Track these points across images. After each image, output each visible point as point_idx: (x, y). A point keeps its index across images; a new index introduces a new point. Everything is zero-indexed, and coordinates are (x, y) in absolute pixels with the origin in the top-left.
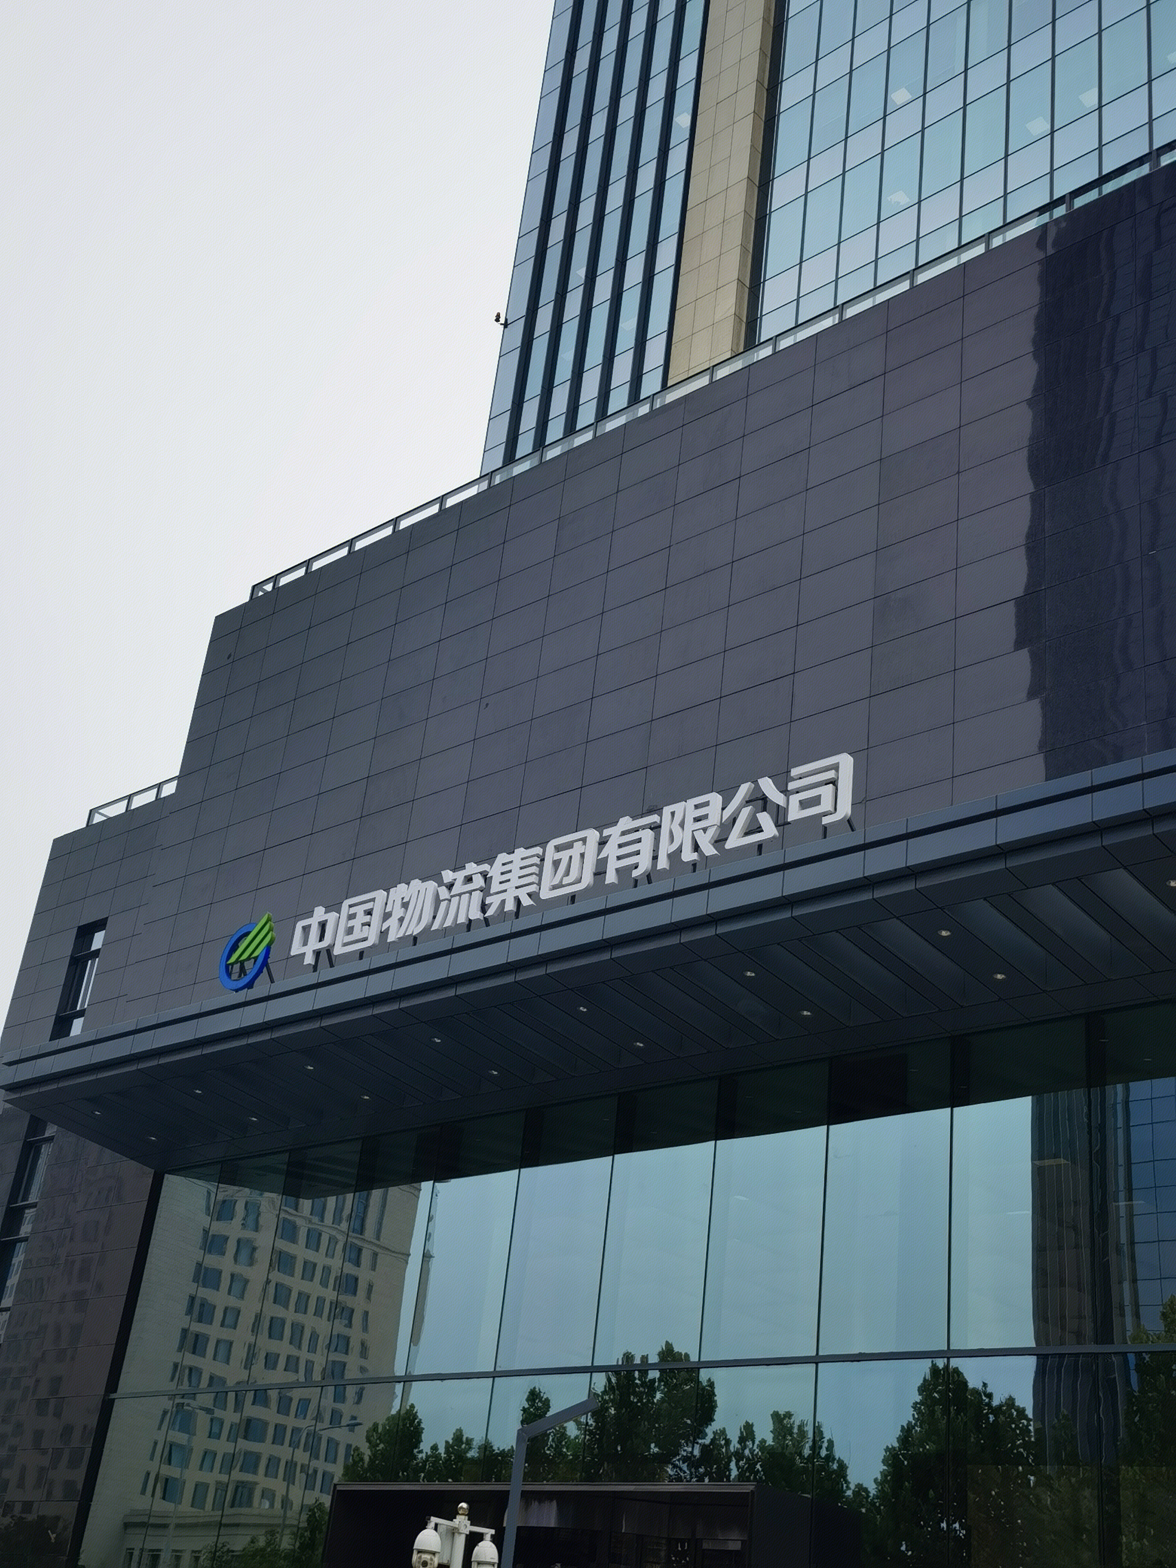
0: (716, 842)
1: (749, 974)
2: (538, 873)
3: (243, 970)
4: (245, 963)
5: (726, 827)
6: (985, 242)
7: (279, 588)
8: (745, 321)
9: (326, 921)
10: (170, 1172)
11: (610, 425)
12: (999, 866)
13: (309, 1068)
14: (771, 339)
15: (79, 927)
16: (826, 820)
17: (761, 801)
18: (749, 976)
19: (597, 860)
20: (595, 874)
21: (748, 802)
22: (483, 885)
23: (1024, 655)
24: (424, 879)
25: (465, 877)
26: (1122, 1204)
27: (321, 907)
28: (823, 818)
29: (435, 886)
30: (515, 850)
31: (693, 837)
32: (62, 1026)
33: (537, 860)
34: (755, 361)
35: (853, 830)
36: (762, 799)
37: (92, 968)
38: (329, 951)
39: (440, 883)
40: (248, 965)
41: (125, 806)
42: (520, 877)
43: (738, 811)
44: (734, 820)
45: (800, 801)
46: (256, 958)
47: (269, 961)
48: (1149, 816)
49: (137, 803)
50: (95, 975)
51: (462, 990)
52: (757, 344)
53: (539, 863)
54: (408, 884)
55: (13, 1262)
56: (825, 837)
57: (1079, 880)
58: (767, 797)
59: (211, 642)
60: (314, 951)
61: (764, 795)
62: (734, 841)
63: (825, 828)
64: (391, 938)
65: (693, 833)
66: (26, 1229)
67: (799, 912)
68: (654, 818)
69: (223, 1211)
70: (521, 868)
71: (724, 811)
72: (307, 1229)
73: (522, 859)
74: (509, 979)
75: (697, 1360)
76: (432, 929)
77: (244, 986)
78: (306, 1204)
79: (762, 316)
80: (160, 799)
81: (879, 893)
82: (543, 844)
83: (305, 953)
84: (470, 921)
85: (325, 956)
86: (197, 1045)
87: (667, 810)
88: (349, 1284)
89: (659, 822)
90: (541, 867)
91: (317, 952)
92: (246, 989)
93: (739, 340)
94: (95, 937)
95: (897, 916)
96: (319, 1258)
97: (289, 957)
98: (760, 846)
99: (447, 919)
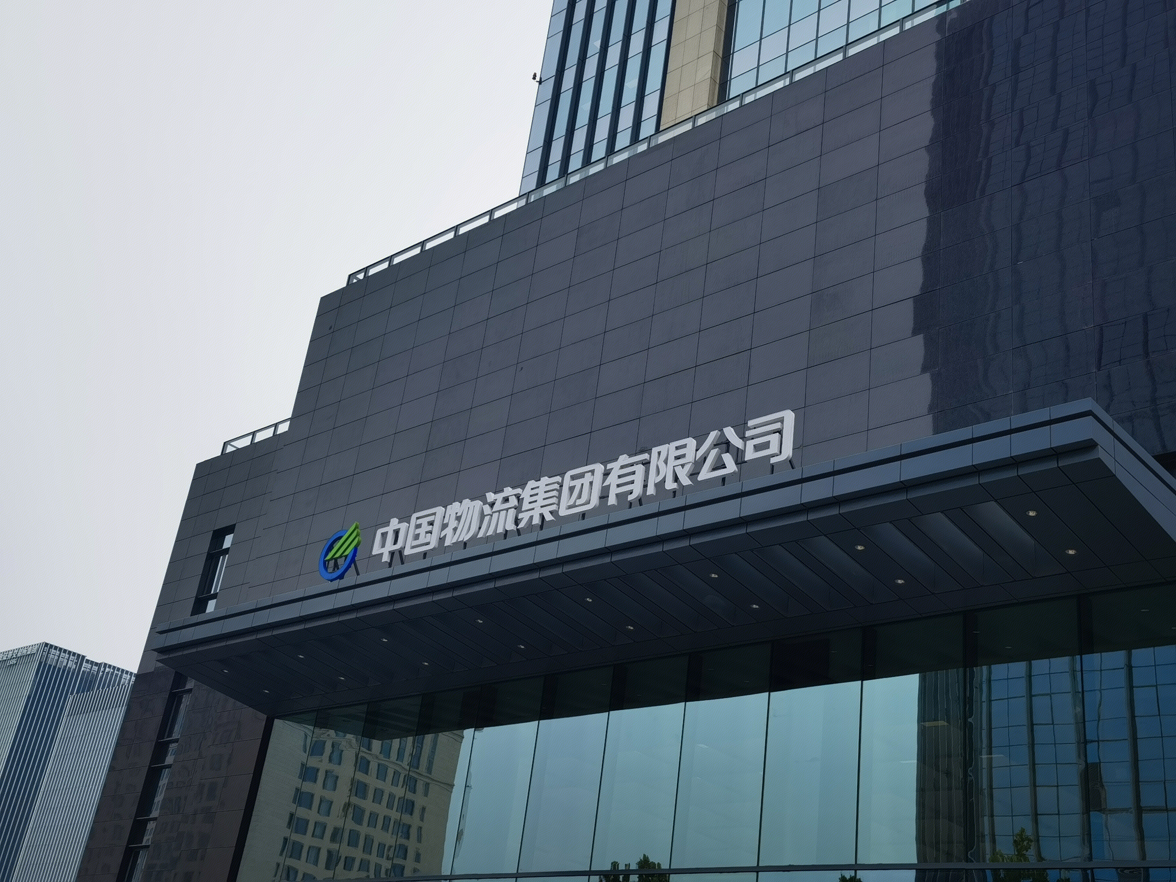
0: (691, 475)
1: (713, 576)
2: (557, 496)
3: (336, 566)
4: (338, 560)
5: (699, 464)
6: (900, 25)
7: (369, 277)
8: (718, 82)
9: (399, 529)
10: (279, 718)
11: (617, 159)
12: (902, 497)
13: (384, 640)
14: (739, 95)
15: (214, 531)
16: (773, 460)
17: (725, 445)
18: (714, 578)
19: (602, 487)
20: (601, 498)
21: (715, 445)
22: (517, 504)
23: (920, 339)
24: (472, 499)
25: (504, 498)
26: (984, 757)
27: (395, 519)
28: (771, 458)
29: (481, 505)
30: (542, 479)
31: (674, 471)
32: (200, 605)
33: (557, 486)
34: (725, 112)
35: (793, 468)
36: (726, 443)
37: (223, 562)
38: (401, 552)
39: (485, 502)
40: (341, 562)
41: (251, 440)
42: (544, 499)
43: (707, 453)
44: (705, 459)
45: (754, 445)
46: (346, 556)
47: (356, 558)
48: (1014, 462)
49: (259, 437)
50: (225, 567)
51: (500, 583)
52: (727, 99)
53: (558, 488)
54: (461, 502)
55: (159, 785)
56: (772, 473)
57: (962, 509)
58: (729, 442)
59: (317, 317)
60: (389, 552)
61: (728, 440)
62: (705, 474)
63: (773, 466)
64: (447, 543)
65: (674, 469)
66: (169, 760)
67: (752, 529)
68: (645, 456)
69: (316, 749)
70: (545, 492)
71: (697, 452)
72: (377, 764)
73: (546, 485)
74: (535, 576)
75: (668, 868)
76: (479, 537)
77: (336, 577)
78: (376, 744)
79: (731, 79)
80: (277, 435)
81: (812, 516)
82: (562, 475)
83: (383, 553)
84: (506, 531)
85: (398, 555)
86: (302, 621)
87: (655, 450)
88: (408, 807)
89: (649, 459)
90: (560, 491)
91: (392, 553)
92: (339, 580)
93: (714, 97)
94: (226, 539)
95: (825, 534)
96: (387, 787)
97: (371, 556)
98: (724, 479)
99: (489, 530)
